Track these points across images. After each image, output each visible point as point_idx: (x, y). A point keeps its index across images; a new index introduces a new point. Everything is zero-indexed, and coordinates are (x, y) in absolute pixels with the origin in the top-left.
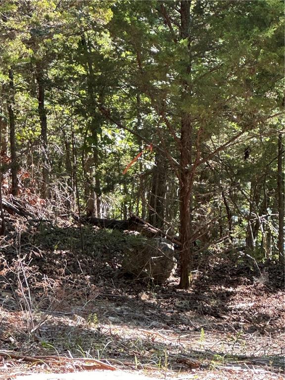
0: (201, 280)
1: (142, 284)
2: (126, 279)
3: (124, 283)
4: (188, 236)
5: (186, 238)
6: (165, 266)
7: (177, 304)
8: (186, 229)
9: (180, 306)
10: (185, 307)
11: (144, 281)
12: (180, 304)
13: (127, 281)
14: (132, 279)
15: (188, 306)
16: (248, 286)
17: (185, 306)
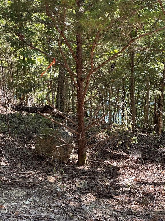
0: (92, 156)
1: (50, 164)
2: (38, 161)
3: (37, 164)
4: (83, 127)
5: (82, 129)
6: (67, 150)
7: (77, 186)
8: (82, 122)
9: (80, 187)
10: (84, 188)
11: (51, 162)
12: (79, 185)
13: (38, 163)
14: (43, 160)
15: (86, 185)
16: (126, 160)
17: (84, 186)
